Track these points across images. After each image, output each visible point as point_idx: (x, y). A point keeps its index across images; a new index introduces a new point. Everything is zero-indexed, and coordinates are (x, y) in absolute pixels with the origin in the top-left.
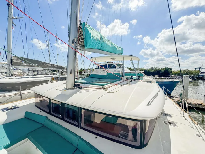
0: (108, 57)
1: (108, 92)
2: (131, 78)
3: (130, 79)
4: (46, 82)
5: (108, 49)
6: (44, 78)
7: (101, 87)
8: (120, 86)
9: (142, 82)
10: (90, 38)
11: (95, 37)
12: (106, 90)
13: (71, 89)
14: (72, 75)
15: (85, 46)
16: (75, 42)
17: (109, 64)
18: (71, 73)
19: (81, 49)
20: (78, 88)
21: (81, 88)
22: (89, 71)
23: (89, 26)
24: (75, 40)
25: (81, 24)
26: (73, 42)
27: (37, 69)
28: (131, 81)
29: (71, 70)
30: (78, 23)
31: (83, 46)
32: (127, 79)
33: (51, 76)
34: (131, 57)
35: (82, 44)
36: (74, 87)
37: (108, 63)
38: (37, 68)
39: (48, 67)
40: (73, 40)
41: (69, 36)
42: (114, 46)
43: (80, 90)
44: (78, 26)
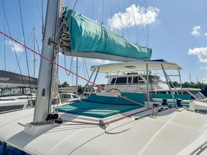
0: (120, 64)
1: (106, 132)
2: (165, 103)
3: (162, 104)
4: (19, 107)
5: (118, 51)
6: (17, 101)
7: (97, 121)
8: (136, 119)
9: (186, 111)
10: (80, 34)
11: (90, 32)
12: (105, 128)
13: (41, 124)
14: (45, 98)
15: (72, 48)
16: (52, 42)
17: (130, 76)
18: (43, 94)
19: (65, 52)
20: (56, 122)
21: (60, 122)
22: (96, 88)
23: (80, 16)
24: (53, 38)
25: (65, 12)
26: (50, 42)
27: (8, 87)
28: (162, 108)
29: (44, 90)
30: (61, 11)
31: (69, 49)
32: (156, 105)
33: (27, 98)
34: (162, 65)
35: (68, 45)
36: (47, 119)
37: (128, 74)
38: (10, 85)
39: (23, 82)
40: (50, 39)
41: (44, 33)
42: (131, 46)
43: (58, 126)
44: (60, 16)
